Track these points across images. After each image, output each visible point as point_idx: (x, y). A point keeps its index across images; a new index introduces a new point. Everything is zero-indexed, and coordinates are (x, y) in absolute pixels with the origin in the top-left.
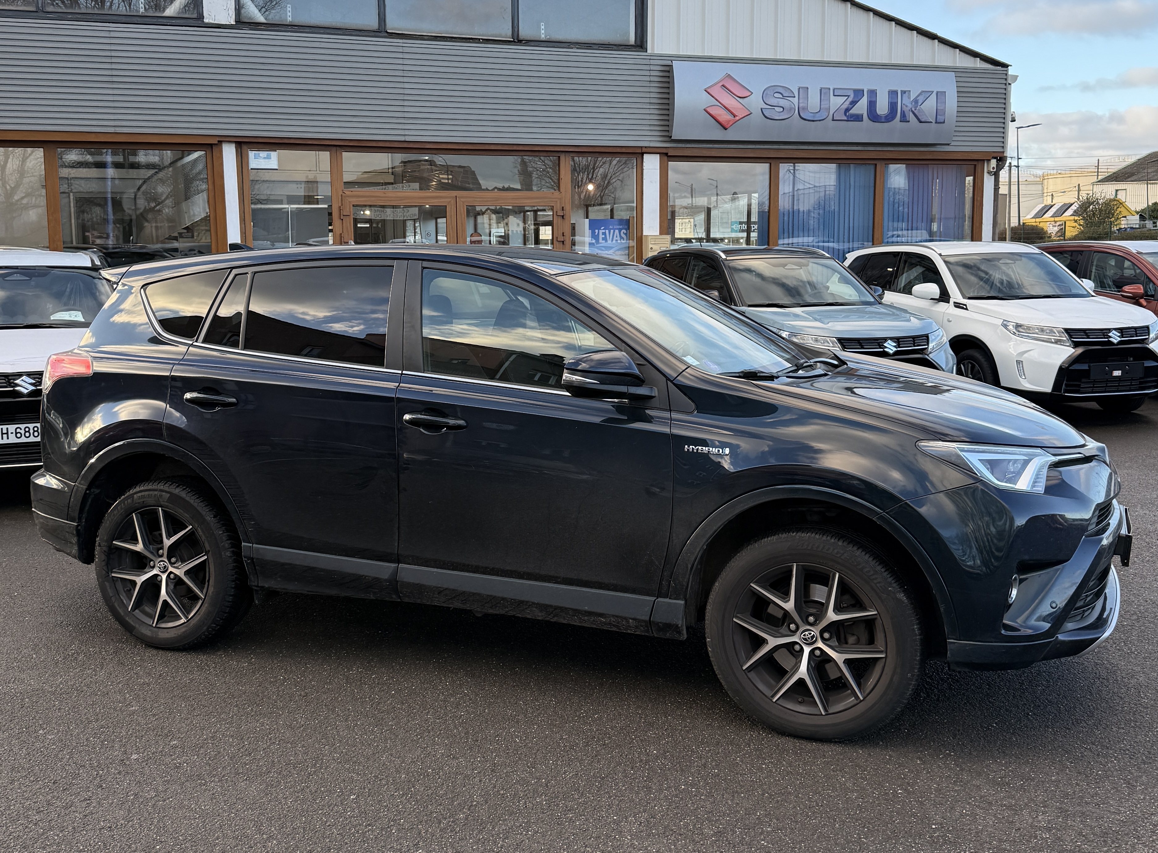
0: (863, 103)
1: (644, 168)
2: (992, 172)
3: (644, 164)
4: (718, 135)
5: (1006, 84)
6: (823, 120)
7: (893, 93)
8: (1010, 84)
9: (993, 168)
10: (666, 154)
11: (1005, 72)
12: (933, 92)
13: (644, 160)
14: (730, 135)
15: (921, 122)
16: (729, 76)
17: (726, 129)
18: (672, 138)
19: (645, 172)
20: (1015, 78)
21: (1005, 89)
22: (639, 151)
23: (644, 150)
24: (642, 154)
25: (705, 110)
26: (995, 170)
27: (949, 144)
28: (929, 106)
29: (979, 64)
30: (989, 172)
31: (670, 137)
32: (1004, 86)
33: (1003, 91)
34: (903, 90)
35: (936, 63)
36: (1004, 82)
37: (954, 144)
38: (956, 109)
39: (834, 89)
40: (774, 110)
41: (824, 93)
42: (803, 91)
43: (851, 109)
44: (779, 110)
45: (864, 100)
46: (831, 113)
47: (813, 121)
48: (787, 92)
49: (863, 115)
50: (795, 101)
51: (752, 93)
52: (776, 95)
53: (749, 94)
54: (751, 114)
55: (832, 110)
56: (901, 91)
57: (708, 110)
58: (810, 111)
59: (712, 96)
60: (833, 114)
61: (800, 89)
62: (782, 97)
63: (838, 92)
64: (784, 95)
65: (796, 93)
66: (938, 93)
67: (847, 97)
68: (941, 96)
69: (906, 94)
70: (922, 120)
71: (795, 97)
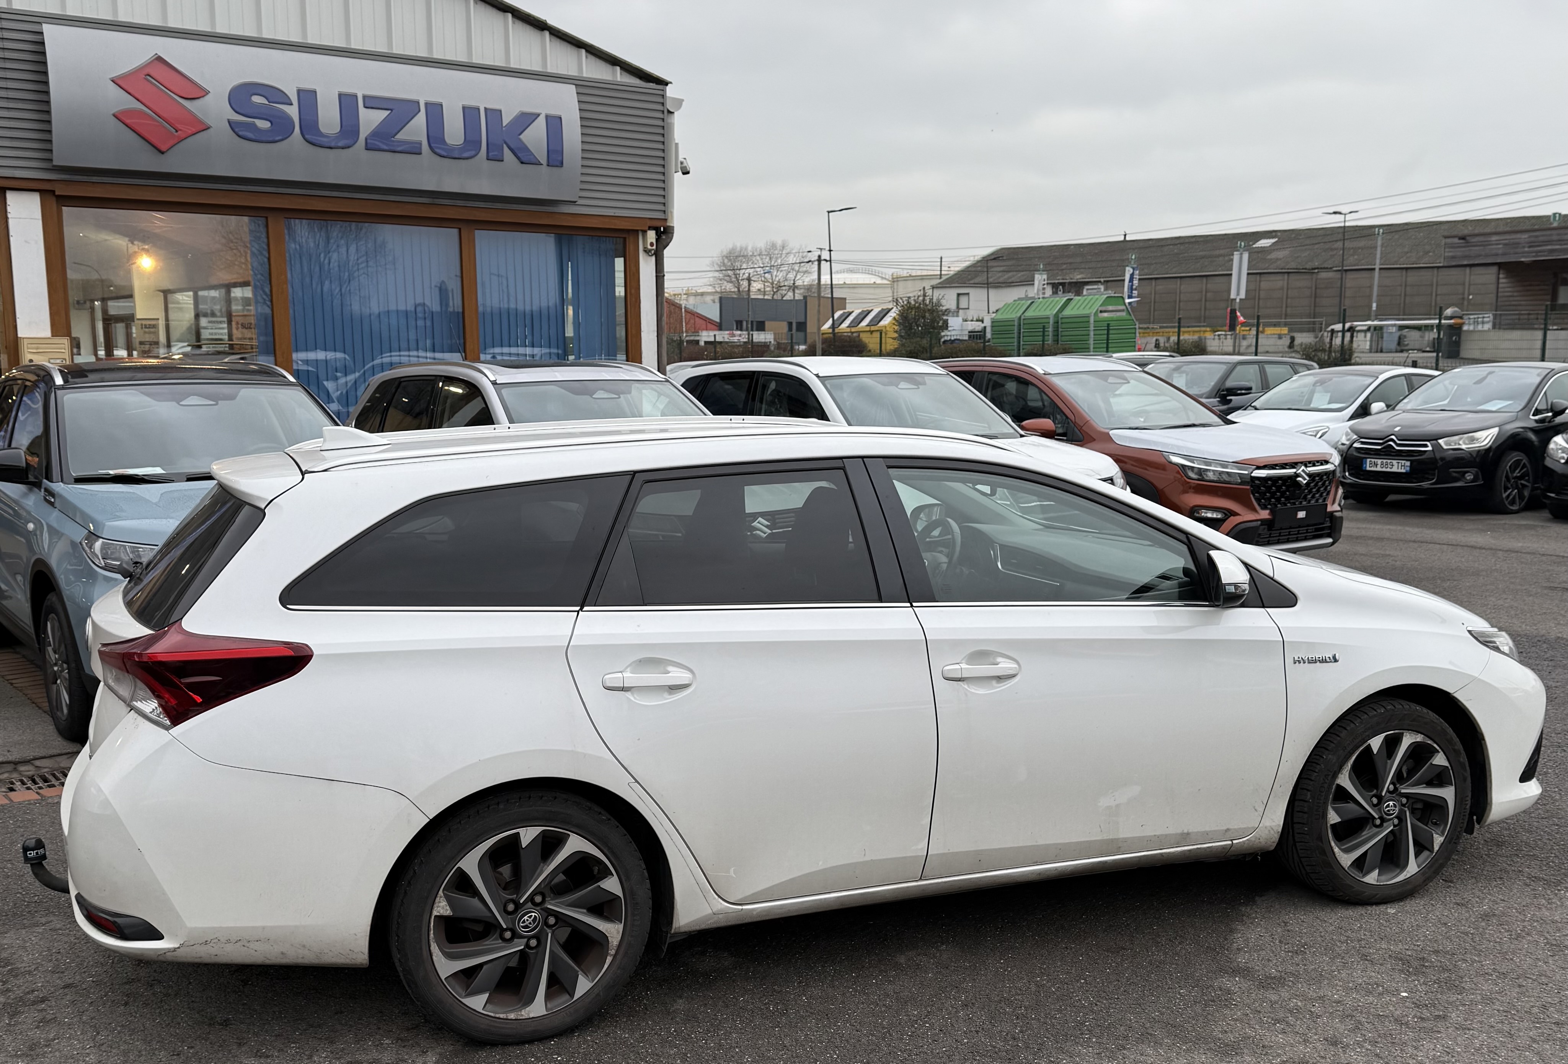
0: (418, 125)
1: (9, 215)
2: (650, 250)
3: (9, 209)
4: (147, 162)
5: (663, 112)
6: (349, 147)
8: (670, 112)
9: (653, 244)
10: (52, 192)
11: (661, 92)
13: (8, 202)
14: (173, 163)
15: (522, 163)
16: (159, 59)
17: (162, 153)
18: (55, 163)
19: (11, 223)
20: (679, 102)
21: (663, 119)
23: (4, 183)
24: (3, 190)
25: (114, 115)
26: (655, 248)
27: (573, 202)
29: (619, 76)
30: (647, 251)
31: (51, 160)
32: (660, 115)
33: (660, 123)
34: (487, 106)
35: (550, 70)
36: (660, 107)
37: (580, 202)
38: (580, 147)
39: (365, 97)
40: (254, 124)
41: (347, 102)
42: (307, 98)
43: (399, 132)
44: (263, 124)
45: (421, 120)
46: (362, 136)
47: (331, 148)
48: (275, 94)
49: (420, 144)
50: (293, 111)
51: (207, 93)
52: (257, 99)
53: (203, 93)
54: (208, 128)
55: (364, 133)
56: (486, 109)
57: (120, 116)
58: (323, 129)
59: (129, 93)
60: (366, 139)
61: (299, 91)
62: (267, 103)
63: (372, 103)
64: (270, 100)
65: (294, 99)
66: (547, 117)
67: (389, 112)
68: (554, 123)
69: (494, 114)
70: (524, 159)
71: (291, 104)
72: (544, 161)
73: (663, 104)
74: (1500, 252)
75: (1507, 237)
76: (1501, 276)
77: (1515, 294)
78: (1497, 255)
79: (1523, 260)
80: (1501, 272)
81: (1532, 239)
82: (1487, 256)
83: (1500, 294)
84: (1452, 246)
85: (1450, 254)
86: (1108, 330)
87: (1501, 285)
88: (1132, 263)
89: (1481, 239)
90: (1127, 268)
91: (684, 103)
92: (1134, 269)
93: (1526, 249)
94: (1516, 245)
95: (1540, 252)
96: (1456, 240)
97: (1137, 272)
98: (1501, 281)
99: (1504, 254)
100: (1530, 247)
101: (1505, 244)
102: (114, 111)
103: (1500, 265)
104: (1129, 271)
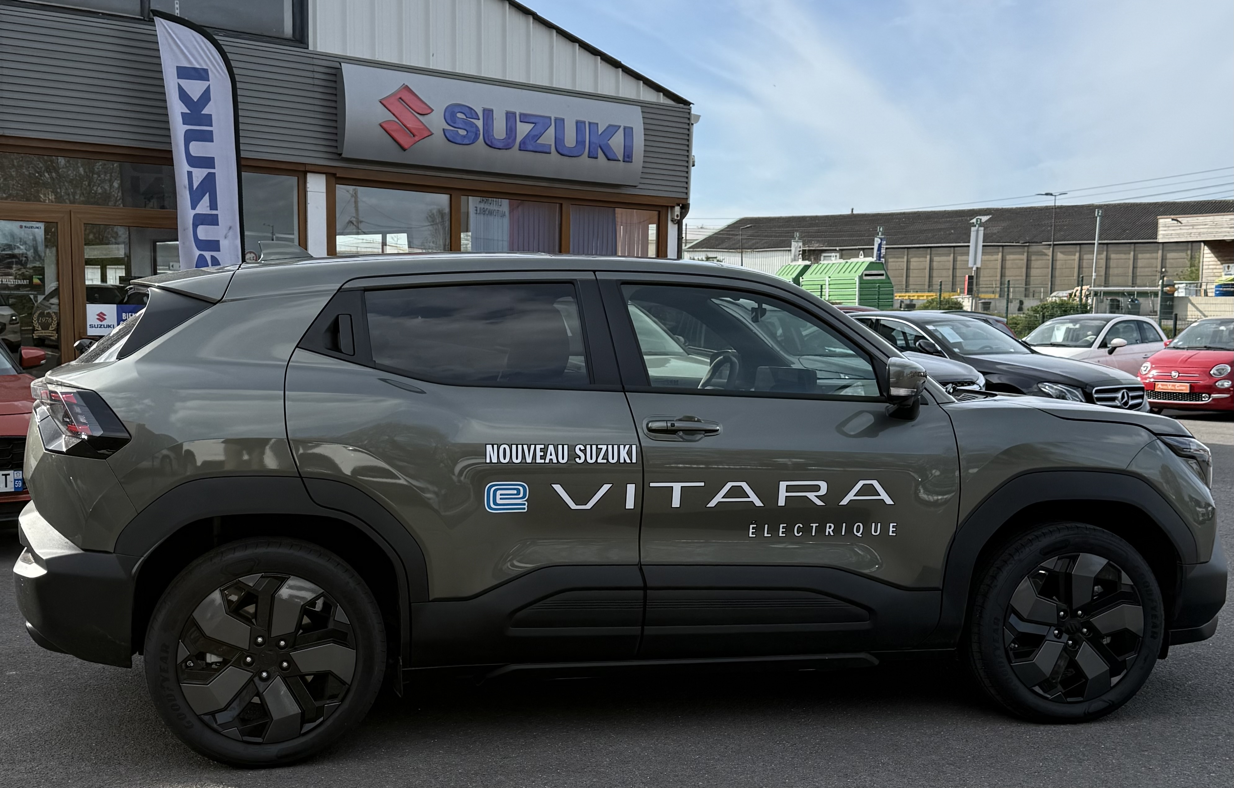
0: (550, 133)
1: (308, 190)
3: (308, 185)
4: (395, 156)
5: (689, 124)
6: (510, 148)
7: (579, 124)
8: (692, 124)
10: (335, 175)
11: (687, 110)
12: (620, 127)
13: (308, 181)
14: (410, 157)
15: (609, 160)
16: (407, 88)
17: (404, 150)
18: (343, 156)
19: (308, 194)
20: (698, 117)
21: (688, 129)
22: (302, 168)
23: (308, 168)
24: (305, 173)
25: (380, 124)
26: (678, 218)
27: (635, 186)
28: (617, 142)
29: (662, 99)
30: (673, 220)
31: (340, 155)
32: (687, 126)
33: (686, 132)
34: (591, 121)
35: (621, 95)
37: (640, 186)
38: (643, 148)
39: (521, 114)
40: (457, 132)
41: (510, 116)
42: (488, 113)
43: (539, 138)
44: (462, 132)
45: (552, 129)
47: (499, 149)
48: (470, 112)
49: (551, 145)
50: (480, 124)
51: (432, 110)
52: (459, 115)
53: (429, 111)
55: (519, 139)
56: (590, 123)
57: (382, 125)
58: (496, 136)
59: (389, 110)
60: (520, 143)
61: (484, 110)
62: (465, 118)
63: (525, 118)
64: (468, 116)
65: (481, 115)
66: (625, 128)
67: (534, 125)
68: (628, 132)
69: (593, 125)
70: (610, 157)
71: (479, 119)
72: (621, 158)
73: (689, 119)
74: (1209, 231)
78: (1207, 233)
88: (880, 234)
91: (701, 118)
92: (881, 239)
97: (884, 242)
102: (380, 122)
104: (877, 241)
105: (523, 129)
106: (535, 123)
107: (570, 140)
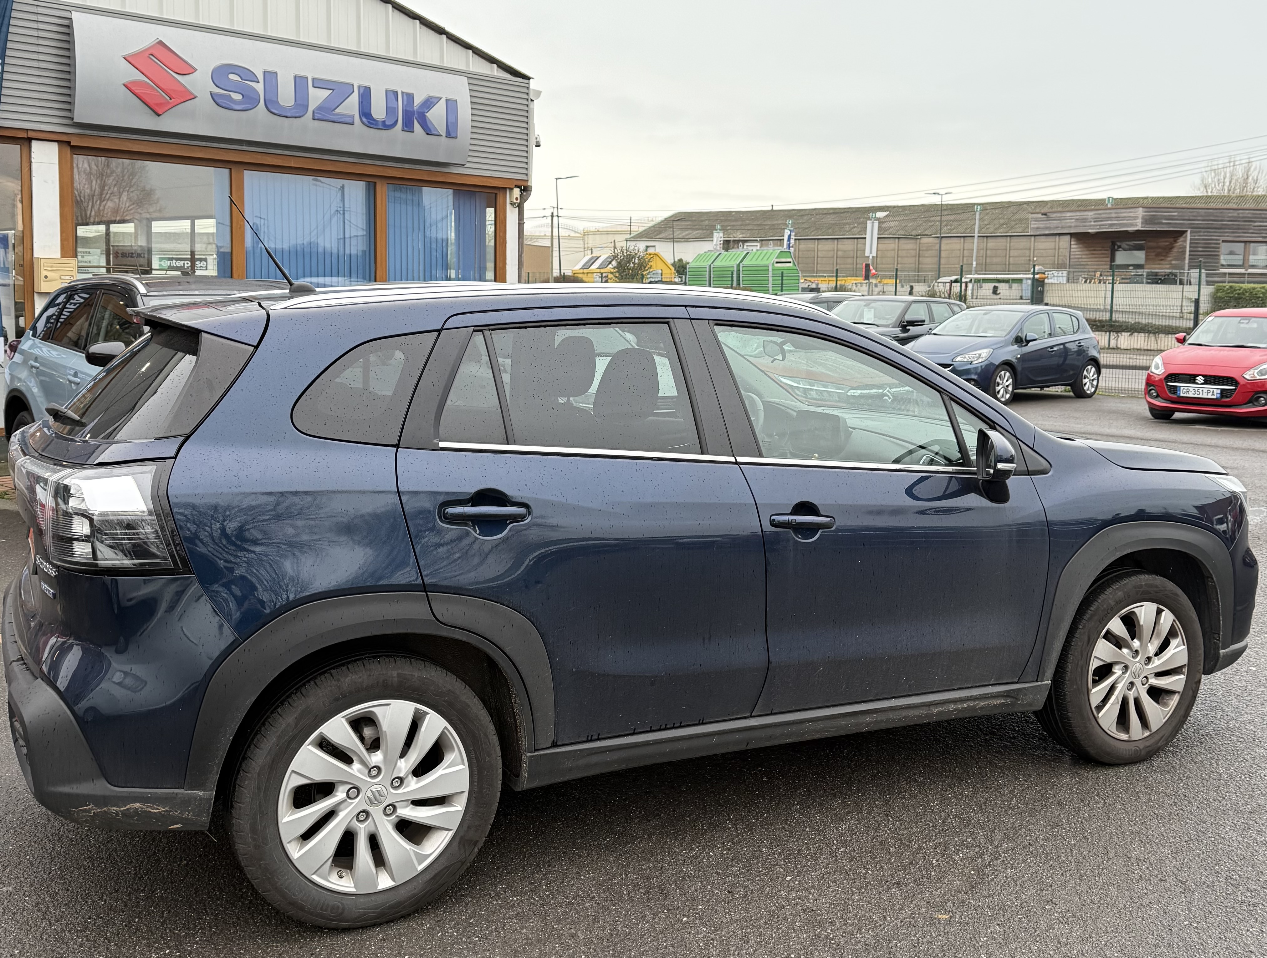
0: (353, 102)
1: (33, 160)
2: (515, 204)
3: (33, 155)
4: (147, 122)
5: (528, 100)
6: (300, 117)
8: (532, 100)
9: (517, 199)
10: (69, 143)
11: (526, 85)
12: (440, 98)
13: (33, 150)
14: (168, 123)
15: (428, 134)
16: (161, 43)
17: (159, 115)
18: (75, 120)
19: (34, 166)
20: (538, 93)
21: (527, 105)
22: (25, 135)
23: (31, 134)
24: (29, 140)
25: (124, 85)
26: (518, 201)
27: (463, 165)
28: (438, 115)
29: (495, 71)
30: (512, 204)
31: (73, 119)
32: (525, 102)
33: (525, 108)
34: (404, 91)
35: (447, 64)
36: (526, 97)
37: (468, 165)
38: (470, 123)
39: (314, 79)
40: (230, 96)
41: (300, 82)
42: (270, 77)
43: (338, 106)
44: (237, 97)
45: (354, 98)
46: (311, 109)
47: (287, 117)
48: (247, 74)
49: (353, 117)
50: (259, 87)
51: (196, 70)
52: (232, 76)
53: (192, 70)
54: (195, 98)
55: (312, 106)
56: (403, 93)
57: (129, 86)
58: (281, 103)
59: (137, 69)
60: (314, 112)
61: (265, 72)
62: (240, 80)
63: (319, 84)
64: (242, 78)
65: (261, 77)
66: (447, 101)
67: (331, 91)
68: (451, 105)
69: (408, 97)
70: (429, 132)
71: (258, 82)
72: (443, 133)
73: (528, 94)
74: (1073, 225)
75: (1078, 214)
76: (1073, 243)
77: (1084, 256)
78: (1070, 227)
79: (1090, 231)
80: (1073, 240)
81: (1097, 216)
82: (1062, 228)
83: (1072, 257)
84: (1036, 220)
85: (1035, 226)
86: (782, 277)
87: (1072, 250)
88: (790, 226)
89: (1059, 215)
90: (786, 231)
91: (542, 94)
92: (791, 231)
93: (1092, 223)
94: (1085, 220)
95: (1103, 225)
96: (1040, 216)
97: (793, 234)
98: (1072, 246)
99: (1076, 227)
100: (1095, 222)
101: (1077, 219)
102: (125, 81)
103: (1072, 235)
104: (787, 232)
105: (317, 96)
106: (333, 90)
107: (379, 111)
